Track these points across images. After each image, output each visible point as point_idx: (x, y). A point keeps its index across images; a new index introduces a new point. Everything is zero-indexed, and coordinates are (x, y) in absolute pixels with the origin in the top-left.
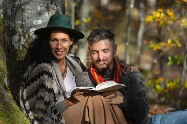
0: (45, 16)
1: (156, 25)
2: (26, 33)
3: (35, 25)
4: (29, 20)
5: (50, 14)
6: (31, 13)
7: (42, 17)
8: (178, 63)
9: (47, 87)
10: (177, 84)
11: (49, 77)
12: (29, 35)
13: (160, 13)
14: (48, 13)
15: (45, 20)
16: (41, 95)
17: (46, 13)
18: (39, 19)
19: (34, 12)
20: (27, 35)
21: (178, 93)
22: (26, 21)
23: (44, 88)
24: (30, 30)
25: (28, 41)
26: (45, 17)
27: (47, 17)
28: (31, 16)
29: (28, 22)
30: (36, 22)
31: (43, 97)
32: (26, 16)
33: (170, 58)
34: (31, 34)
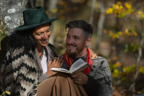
0: (18, 5)
1: (115, 16)
2: (1, 20)
3: (9, 13)
4: (4, 9)
5: (22, 4)
6: (6, 3)
7: (16, 6)
8: (134, 50)
9: (28, 65)
10: (132, 69)
11: (29, 57)
12: (4, 22)
13: (119, 5)
14: (21, 3)
15: (18, 9)
16: (22, 72)
17: (19, 3)
18: (13, 8)
19: (8, 2)
20: (2, 22)
21: (133, 77)
22: (2, 10)
23: (24, 67)
24: (4, 18)
25: (3, 28)
26: (18, 7)
27: (20, 7)
28: (6, 5)
29: (3, 11)
30: (10, 11)
31: (23, 74)
32: (2, 5)
33: (127, 46)
34: (5, 22)
